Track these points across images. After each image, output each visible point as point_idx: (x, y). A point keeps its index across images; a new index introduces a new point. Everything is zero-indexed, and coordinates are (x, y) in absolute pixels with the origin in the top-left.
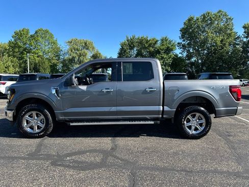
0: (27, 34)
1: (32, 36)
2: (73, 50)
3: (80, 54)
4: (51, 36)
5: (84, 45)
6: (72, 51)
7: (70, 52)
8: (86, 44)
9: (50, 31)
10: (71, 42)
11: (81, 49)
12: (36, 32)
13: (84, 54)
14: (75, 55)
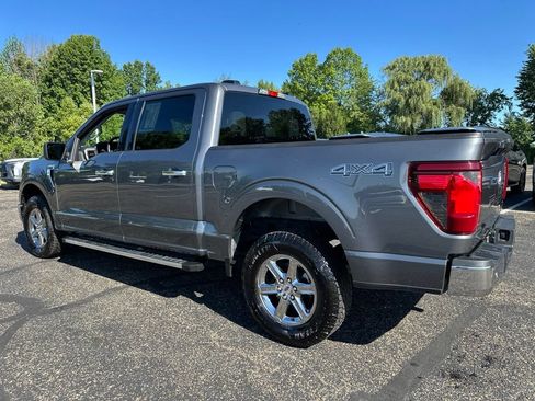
0: (313, 65)
1: (321, 68)
2: (396, 85)
3: (410, 91)
4: (357, 61)
5: (422, 68)
6: (392, 87)
7: (388, 89)
8: (427, 66)
9: (354, 51)
10: (394, 67)
11: (413, 79)
12: (328, 58)
13: (419, 91)
14: (397, 95)
